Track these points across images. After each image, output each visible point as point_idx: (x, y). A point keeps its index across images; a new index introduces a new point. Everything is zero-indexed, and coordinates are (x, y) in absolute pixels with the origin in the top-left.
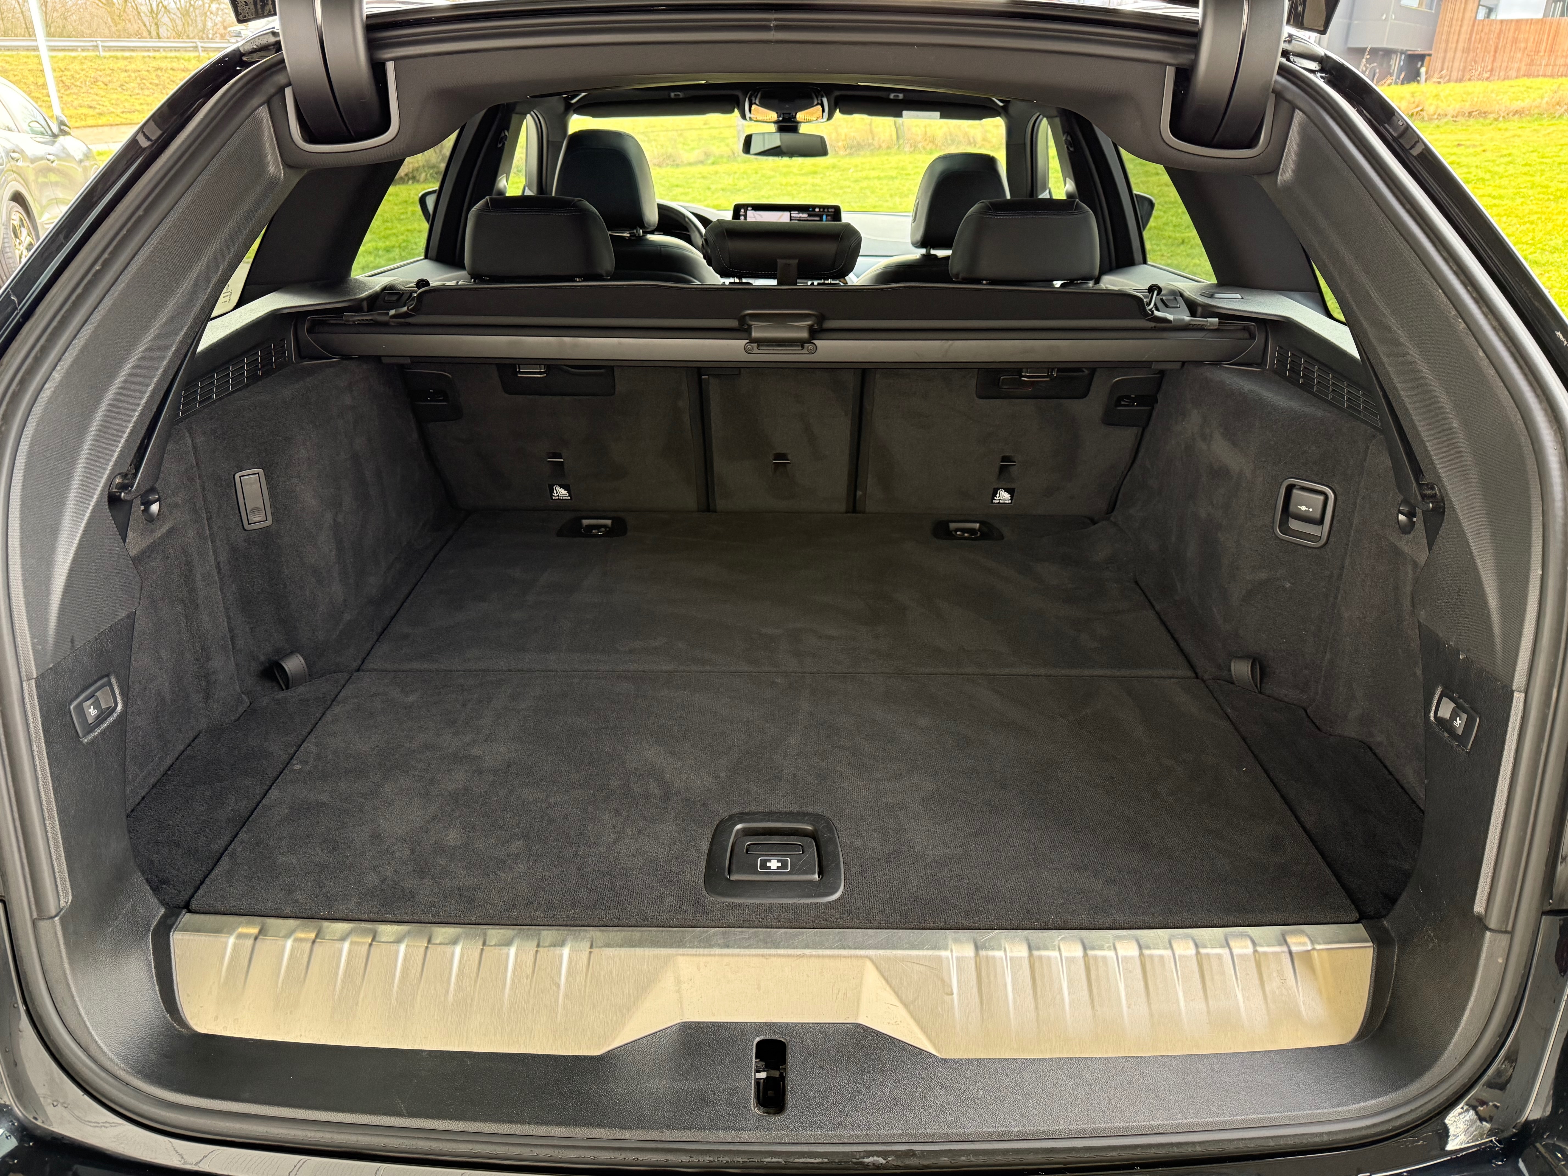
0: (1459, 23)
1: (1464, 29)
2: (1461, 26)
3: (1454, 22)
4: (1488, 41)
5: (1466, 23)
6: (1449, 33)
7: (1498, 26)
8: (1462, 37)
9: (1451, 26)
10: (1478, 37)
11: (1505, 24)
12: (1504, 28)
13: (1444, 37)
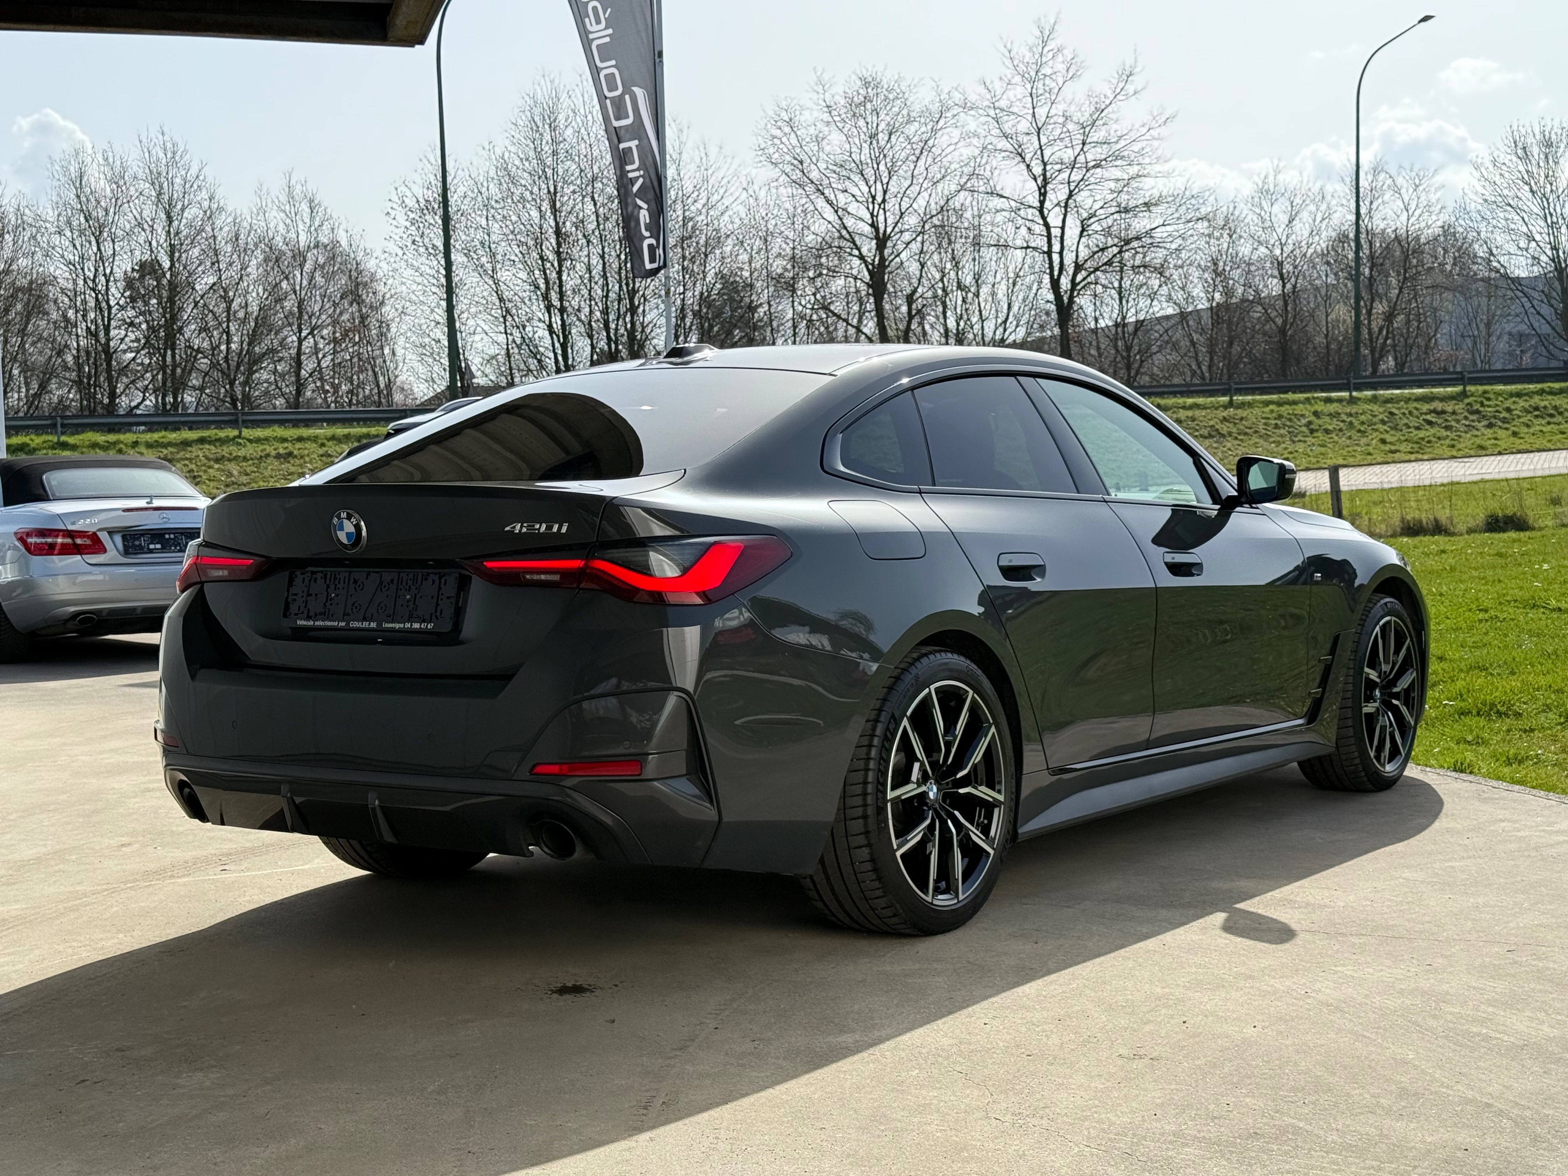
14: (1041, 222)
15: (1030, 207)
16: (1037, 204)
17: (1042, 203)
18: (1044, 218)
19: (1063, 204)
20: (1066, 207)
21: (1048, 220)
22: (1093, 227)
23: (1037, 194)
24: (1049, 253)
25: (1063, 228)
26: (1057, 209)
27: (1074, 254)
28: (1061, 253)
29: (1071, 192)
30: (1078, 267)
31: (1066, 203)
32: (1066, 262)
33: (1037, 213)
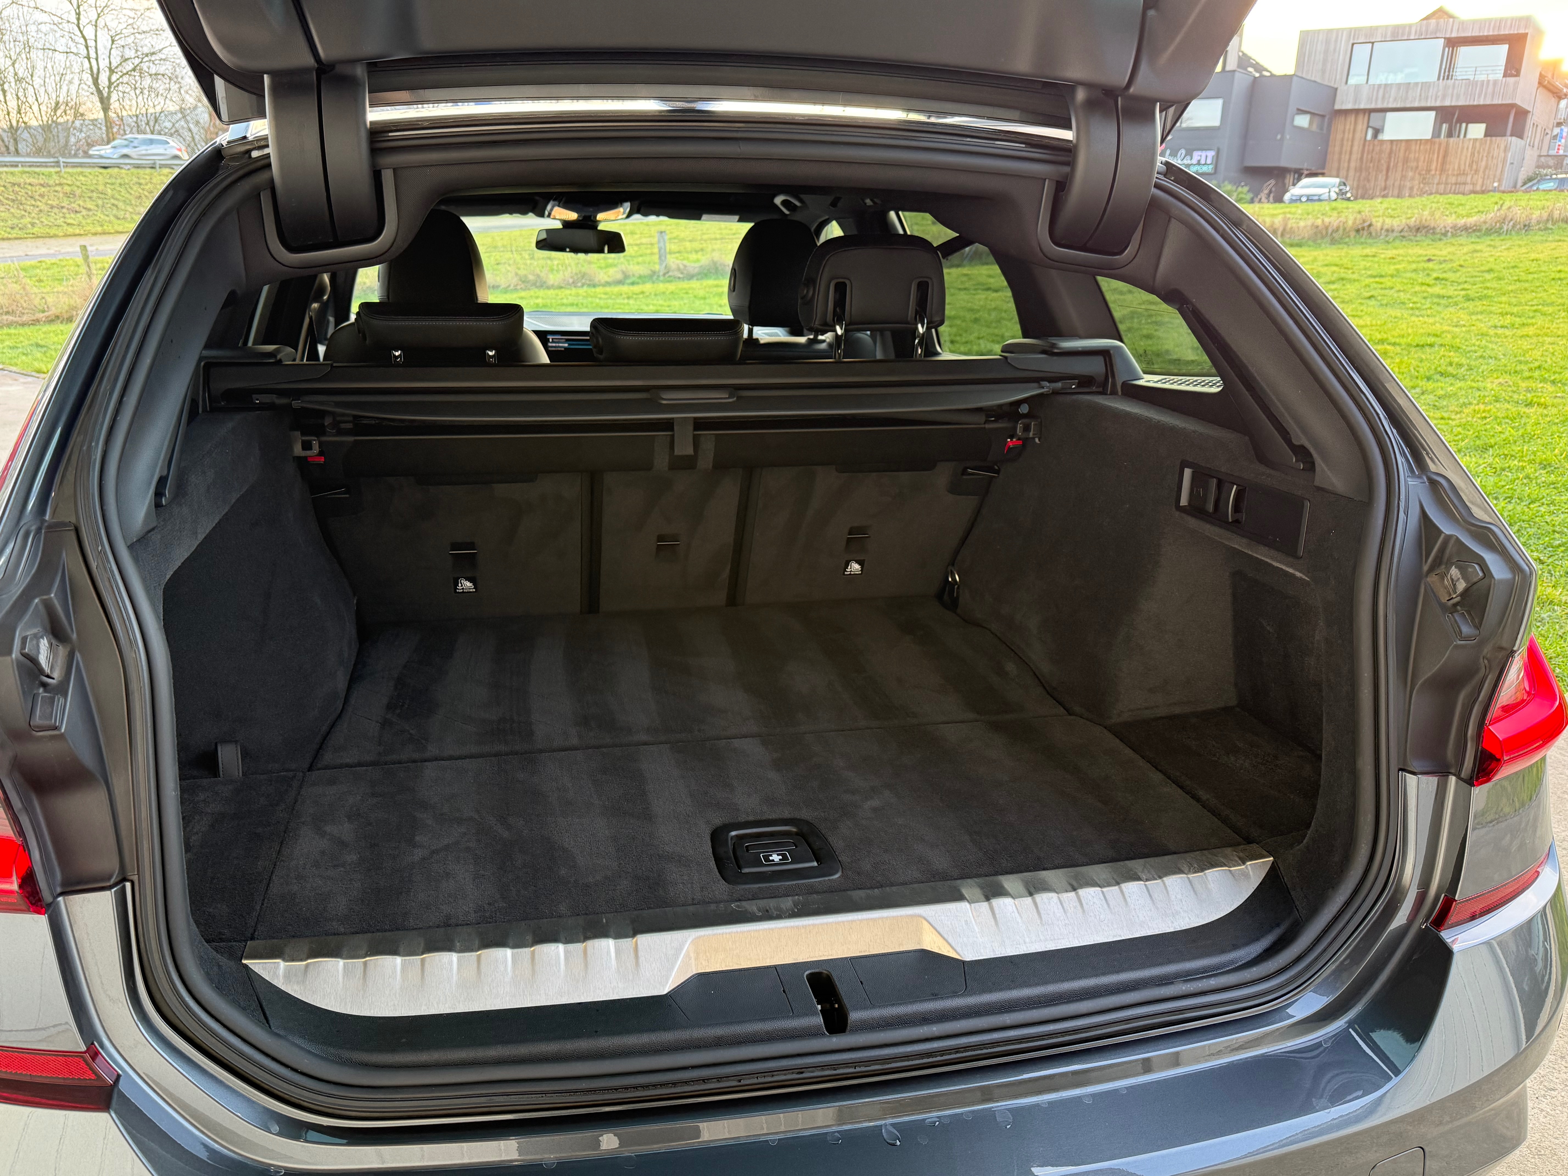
0: (1350, 143)
1: (1355, 148)
2: (1352, 146)
3: (1345, 143)
4: (1379, 161)
5: (1356, 143)
6: (1340, 153)
7: (1389, 147)
8: (1354, 157)
9: (1342, 145)
10: (1370, 157)
11: (1395, 143)
12: (1394, 148)
13: (1336, 157)
14: (80, 35)
15: (68, 22)
16: (76, 22)
17: (78, 19)
18: (81, 32)
19: (94, 23)
20: (96, 26)
21: (84, 33)
22: (119, 42)
23: (73, 13)
24: (88, 58)
25: (96, 41)
26: (89, 26)
27: (107, 61)
28: (97, 59)
29: (99, 14)
30: (112, 71)
31: (96, 22)
32: (101, 67)
33: (76, 28)
